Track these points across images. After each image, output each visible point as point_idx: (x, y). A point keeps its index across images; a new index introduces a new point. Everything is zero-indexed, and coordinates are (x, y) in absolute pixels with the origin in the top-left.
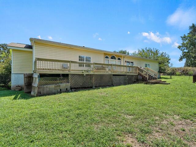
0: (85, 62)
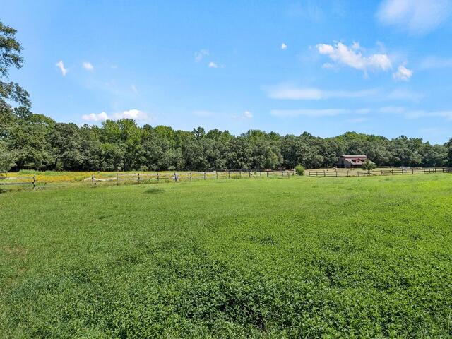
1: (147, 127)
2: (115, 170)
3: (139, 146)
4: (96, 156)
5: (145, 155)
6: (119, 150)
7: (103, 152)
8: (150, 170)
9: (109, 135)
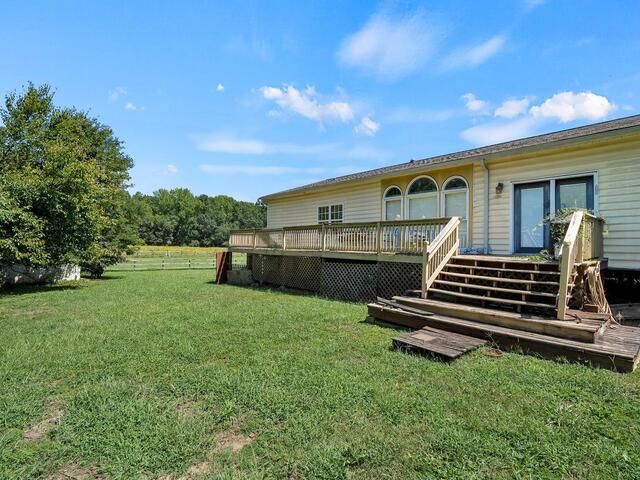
0: (330, 221)
1: (203, 198)
2: (164, 244)
3: (192, 219)
4: (144, 229)
5: (197, 229)
6: (169, 223)
7: (152, 224)
8: (202, 245)
9: (161, 206)
